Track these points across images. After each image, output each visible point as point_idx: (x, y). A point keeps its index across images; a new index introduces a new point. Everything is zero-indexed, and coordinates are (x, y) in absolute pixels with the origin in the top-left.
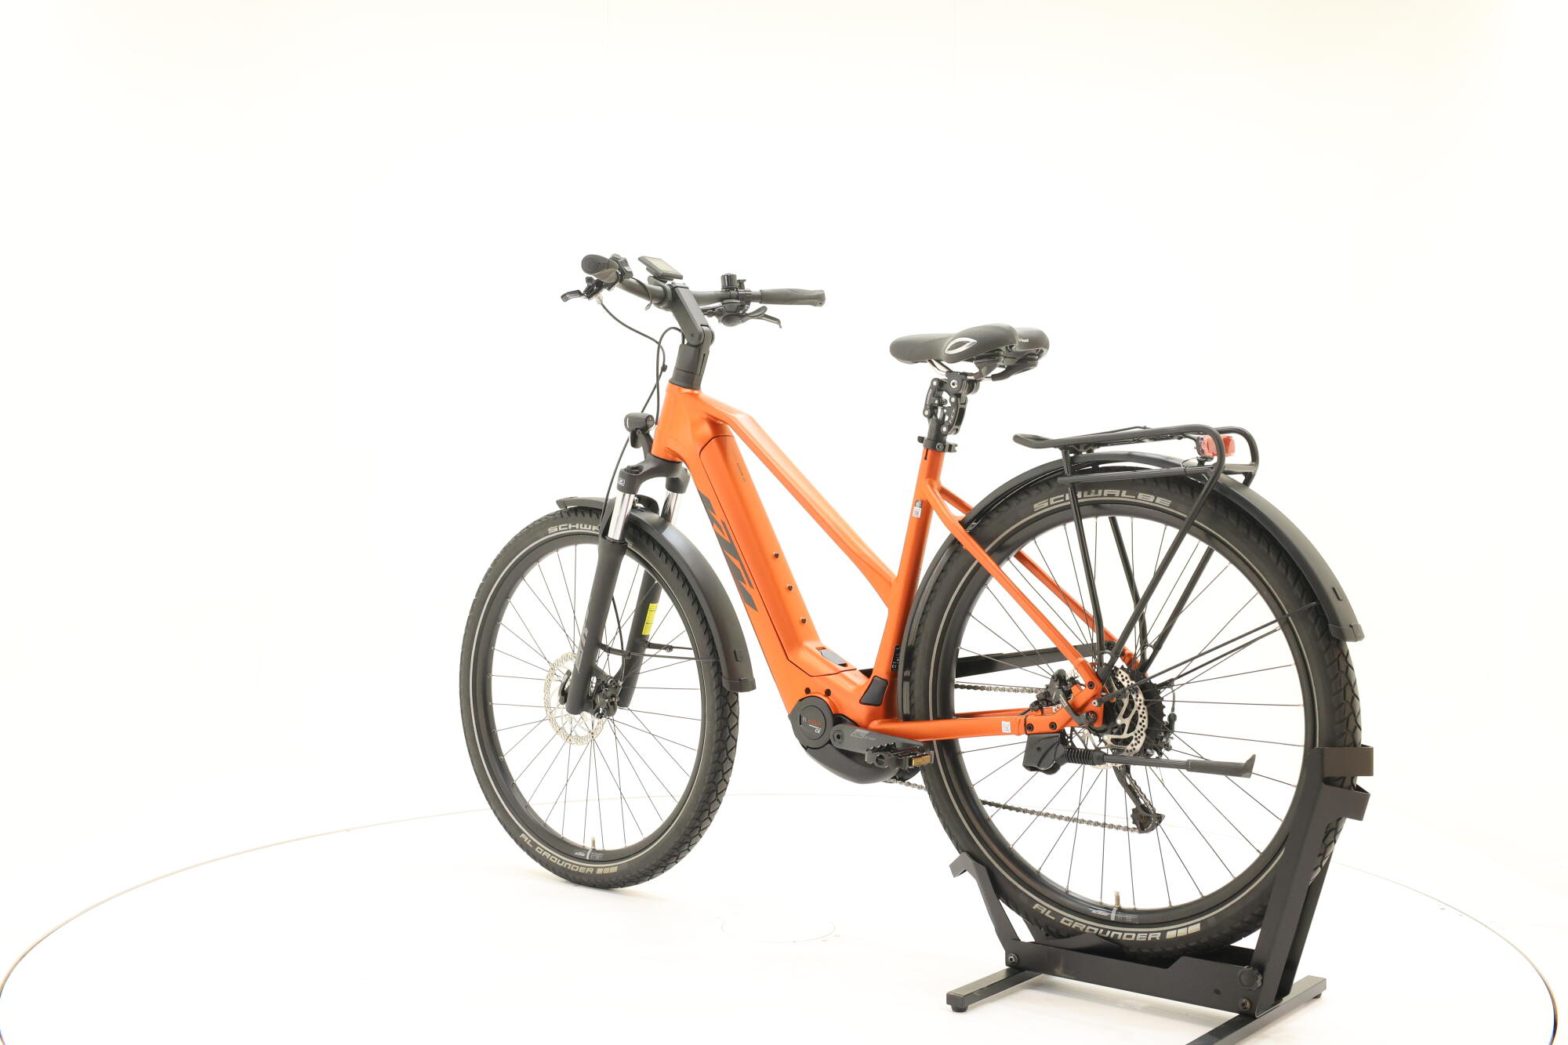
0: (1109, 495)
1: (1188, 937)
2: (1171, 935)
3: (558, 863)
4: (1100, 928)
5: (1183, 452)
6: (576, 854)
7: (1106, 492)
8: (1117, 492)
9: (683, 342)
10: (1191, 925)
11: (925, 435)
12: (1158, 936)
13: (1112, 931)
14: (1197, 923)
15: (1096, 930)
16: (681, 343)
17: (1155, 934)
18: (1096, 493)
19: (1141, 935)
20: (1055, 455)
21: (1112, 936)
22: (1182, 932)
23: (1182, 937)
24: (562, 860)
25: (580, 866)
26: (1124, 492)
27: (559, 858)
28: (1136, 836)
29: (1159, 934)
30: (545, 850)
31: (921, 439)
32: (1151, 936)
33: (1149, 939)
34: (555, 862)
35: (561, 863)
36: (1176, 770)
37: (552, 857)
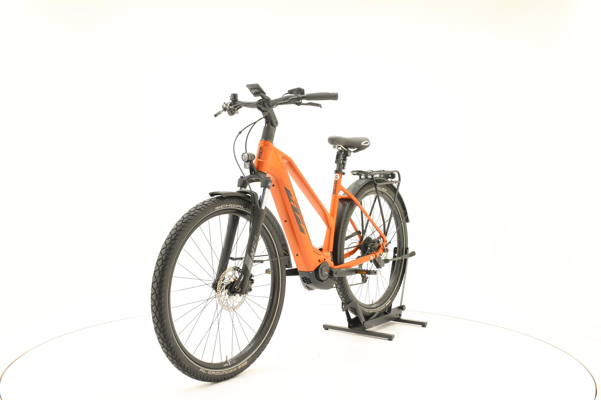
3: (220, 374)
6: (224, 366)
9: (266, 125)
10: (389, 301)
13: (377, 310)
16: (264, 126)
17: (384, 306)
19: (382, 308)
24: (221, 372)
25: (230, 370)
27: (219, 372)
30: (212, 371)
34: (218, 374)
35: (221, 373)
37: (216, 372)
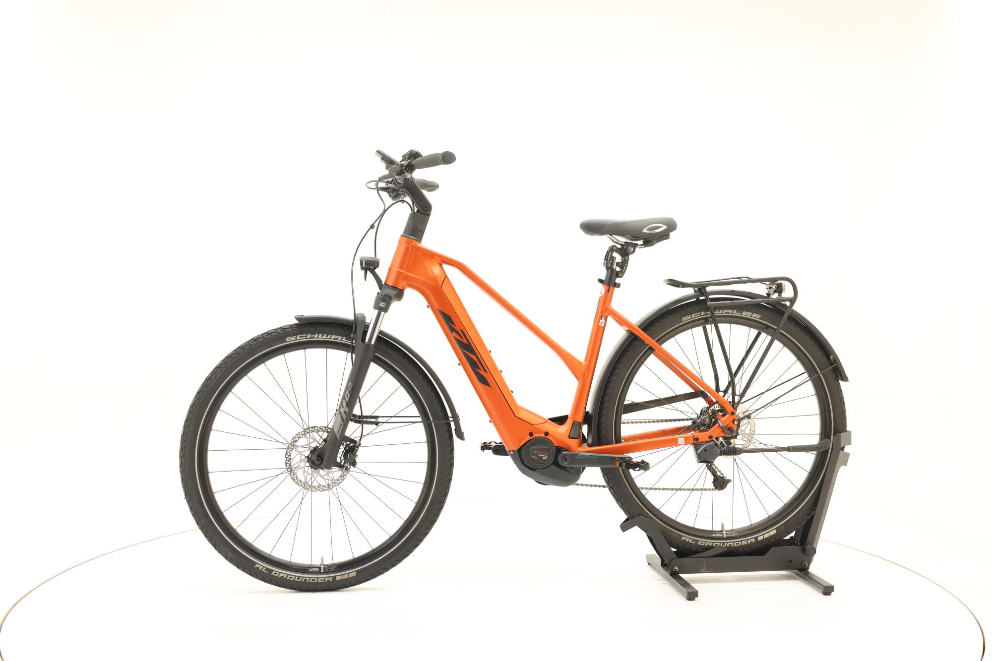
0: (726, 313)
1: (770, 537)
2: (760, 538)
3: (296, 580)
4: (720, 543)
5: (761, 290)
6: (310, 570)
7: (725, 311)
8: (731, 311)
10: (770, 531)
11: (603, 278)
12: (753, 540)
13: (727, 543)
14: (774, 529)
15: (719, 544)
17: (751, 539)
18: (719, 311)
19: (744, 542)
20: (690, 291)
21: (728, 545)
22: (766, 536)
23: (767, 538)
24: (299, 577)
25: (318, 578)
26: (735, 311)
27: (296, 576)
28: (716, 492)
29: (754, 539)
30: (280, 572)
31: (601, 281)
32: (749, 541)
33: (749, 543)
34: (292, 579)
35: (298, 579)
36: (761, 453)
37: (289, 576)
